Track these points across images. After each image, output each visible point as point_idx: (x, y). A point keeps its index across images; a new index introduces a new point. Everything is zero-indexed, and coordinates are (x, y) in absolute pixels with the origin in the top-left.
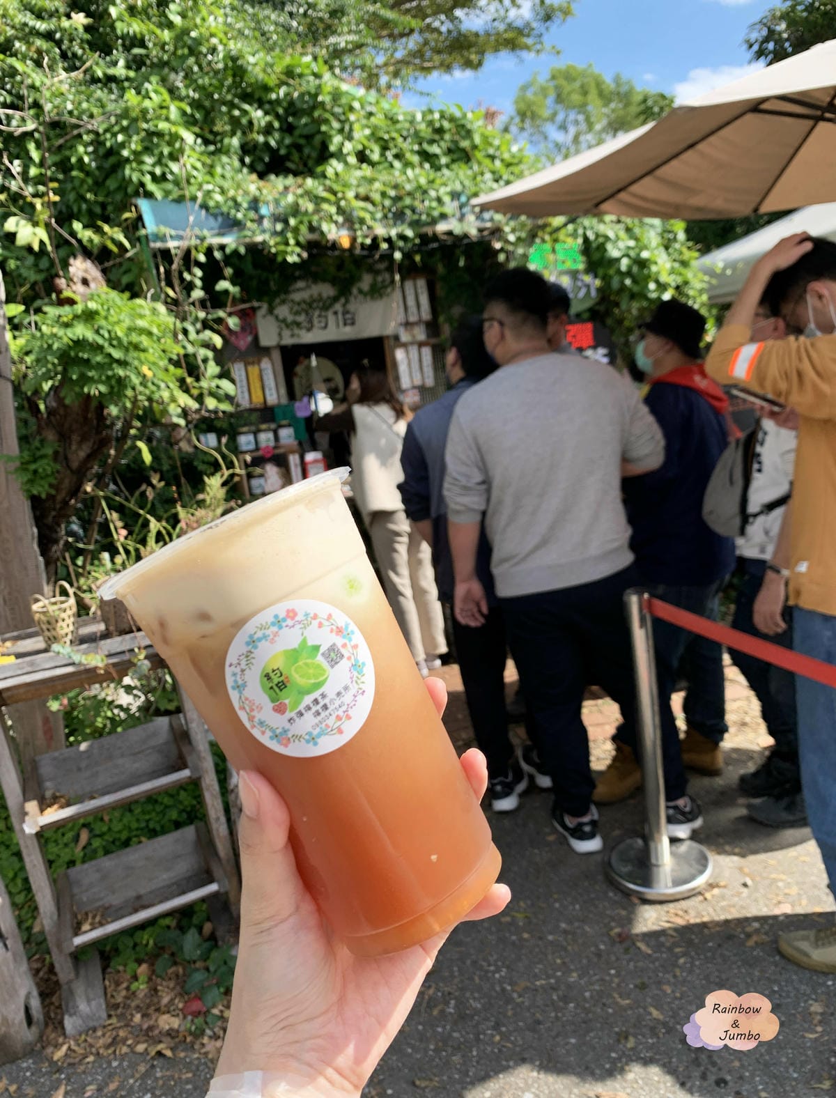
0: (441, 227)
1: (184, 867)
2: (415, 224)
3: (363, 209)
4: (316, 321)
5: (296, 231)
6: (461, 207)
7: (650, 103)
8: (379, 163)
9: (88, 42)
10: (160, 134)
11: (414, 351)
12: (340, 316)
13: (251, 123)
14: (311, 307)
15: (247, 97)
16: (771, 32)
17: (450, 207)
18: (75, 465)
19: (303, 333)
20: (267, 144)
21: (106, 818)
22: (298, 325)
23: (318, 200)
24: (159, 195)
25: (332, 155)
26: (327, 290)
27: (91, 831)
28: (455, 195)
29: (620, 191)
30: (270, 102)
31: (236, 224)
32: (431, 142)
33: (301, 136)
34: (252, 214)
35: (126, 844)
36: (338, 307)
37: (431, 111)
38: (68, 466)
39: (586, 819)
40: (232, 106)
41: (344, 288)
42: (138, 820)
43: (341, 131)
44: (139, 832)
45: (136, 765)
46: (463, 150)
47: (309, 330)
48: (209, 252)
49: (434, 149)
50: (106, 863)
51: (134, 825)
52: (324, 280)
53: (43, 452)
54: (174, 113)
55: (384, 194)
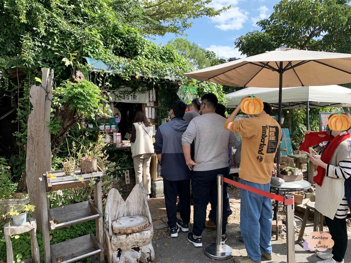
0: (166, 78)
1: (87, 246)
2: (159, 76)
3: (147, 70)
4: (126, 97)
5: (129, 72)
6: (171, 73)
7: (209, 53)
8: (150, 58)
9: (73, 12)
10: (94, 41)
11: (150, 109)
12: (132, 96)
13: (117, 42)
14: (125, 93)
15: (116, 35)
16: (241, 41)
17: (168, 73)
18: (65, 127)
19: (122, 99)
20: (120, 48)
21: (58, 233)
22: (121, 97)
23: (135, 65)
24: (92, 57)
25: (138, 54)
26: (130, 89)
27: (53, 236)
28: (170, 70)
29: (215, 76)
30: (122, 38)
31: (113, 68)
32: (164, 55)
33: (130, 48)
34: (117, 66)
35: (64, 240)
36: (132, 94)
37: (163, 47)
38: (63, 127)
39: (199, 237)
40: (112, 36)
41: (135, 89)
42: (68, 234)
43: (141, 48)
44: (68, 237)
45: (79, 214)
46: (172, 59)
47: (124, 99)
48: (105, 74)
49: (164, 57)
50: (63, 244)
51: (67, 235)
52: (129, 86)
53: (57, 122)
54: (98, 36)
55: (152, 67)
